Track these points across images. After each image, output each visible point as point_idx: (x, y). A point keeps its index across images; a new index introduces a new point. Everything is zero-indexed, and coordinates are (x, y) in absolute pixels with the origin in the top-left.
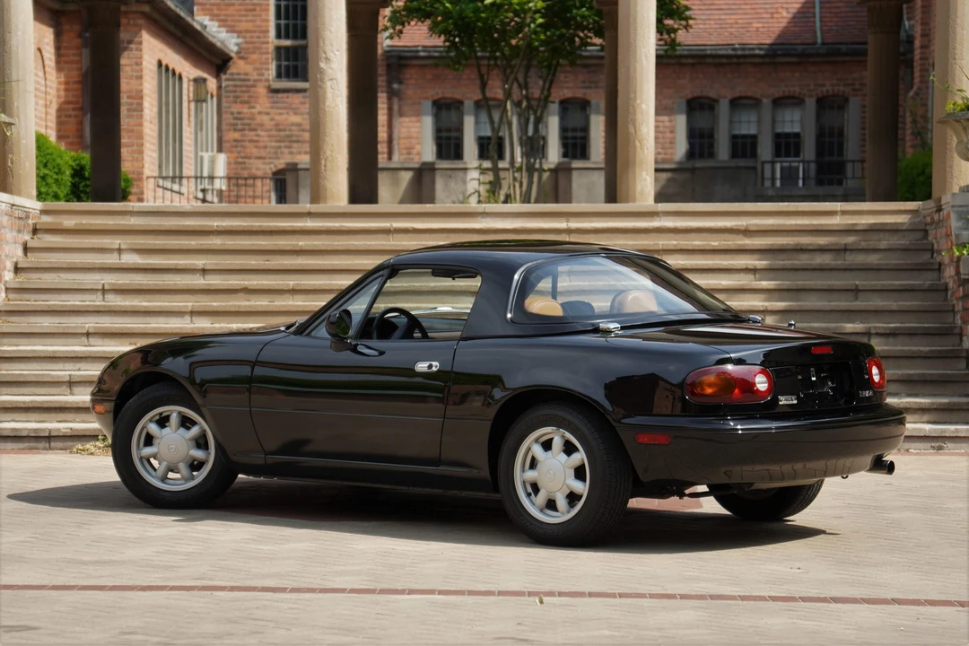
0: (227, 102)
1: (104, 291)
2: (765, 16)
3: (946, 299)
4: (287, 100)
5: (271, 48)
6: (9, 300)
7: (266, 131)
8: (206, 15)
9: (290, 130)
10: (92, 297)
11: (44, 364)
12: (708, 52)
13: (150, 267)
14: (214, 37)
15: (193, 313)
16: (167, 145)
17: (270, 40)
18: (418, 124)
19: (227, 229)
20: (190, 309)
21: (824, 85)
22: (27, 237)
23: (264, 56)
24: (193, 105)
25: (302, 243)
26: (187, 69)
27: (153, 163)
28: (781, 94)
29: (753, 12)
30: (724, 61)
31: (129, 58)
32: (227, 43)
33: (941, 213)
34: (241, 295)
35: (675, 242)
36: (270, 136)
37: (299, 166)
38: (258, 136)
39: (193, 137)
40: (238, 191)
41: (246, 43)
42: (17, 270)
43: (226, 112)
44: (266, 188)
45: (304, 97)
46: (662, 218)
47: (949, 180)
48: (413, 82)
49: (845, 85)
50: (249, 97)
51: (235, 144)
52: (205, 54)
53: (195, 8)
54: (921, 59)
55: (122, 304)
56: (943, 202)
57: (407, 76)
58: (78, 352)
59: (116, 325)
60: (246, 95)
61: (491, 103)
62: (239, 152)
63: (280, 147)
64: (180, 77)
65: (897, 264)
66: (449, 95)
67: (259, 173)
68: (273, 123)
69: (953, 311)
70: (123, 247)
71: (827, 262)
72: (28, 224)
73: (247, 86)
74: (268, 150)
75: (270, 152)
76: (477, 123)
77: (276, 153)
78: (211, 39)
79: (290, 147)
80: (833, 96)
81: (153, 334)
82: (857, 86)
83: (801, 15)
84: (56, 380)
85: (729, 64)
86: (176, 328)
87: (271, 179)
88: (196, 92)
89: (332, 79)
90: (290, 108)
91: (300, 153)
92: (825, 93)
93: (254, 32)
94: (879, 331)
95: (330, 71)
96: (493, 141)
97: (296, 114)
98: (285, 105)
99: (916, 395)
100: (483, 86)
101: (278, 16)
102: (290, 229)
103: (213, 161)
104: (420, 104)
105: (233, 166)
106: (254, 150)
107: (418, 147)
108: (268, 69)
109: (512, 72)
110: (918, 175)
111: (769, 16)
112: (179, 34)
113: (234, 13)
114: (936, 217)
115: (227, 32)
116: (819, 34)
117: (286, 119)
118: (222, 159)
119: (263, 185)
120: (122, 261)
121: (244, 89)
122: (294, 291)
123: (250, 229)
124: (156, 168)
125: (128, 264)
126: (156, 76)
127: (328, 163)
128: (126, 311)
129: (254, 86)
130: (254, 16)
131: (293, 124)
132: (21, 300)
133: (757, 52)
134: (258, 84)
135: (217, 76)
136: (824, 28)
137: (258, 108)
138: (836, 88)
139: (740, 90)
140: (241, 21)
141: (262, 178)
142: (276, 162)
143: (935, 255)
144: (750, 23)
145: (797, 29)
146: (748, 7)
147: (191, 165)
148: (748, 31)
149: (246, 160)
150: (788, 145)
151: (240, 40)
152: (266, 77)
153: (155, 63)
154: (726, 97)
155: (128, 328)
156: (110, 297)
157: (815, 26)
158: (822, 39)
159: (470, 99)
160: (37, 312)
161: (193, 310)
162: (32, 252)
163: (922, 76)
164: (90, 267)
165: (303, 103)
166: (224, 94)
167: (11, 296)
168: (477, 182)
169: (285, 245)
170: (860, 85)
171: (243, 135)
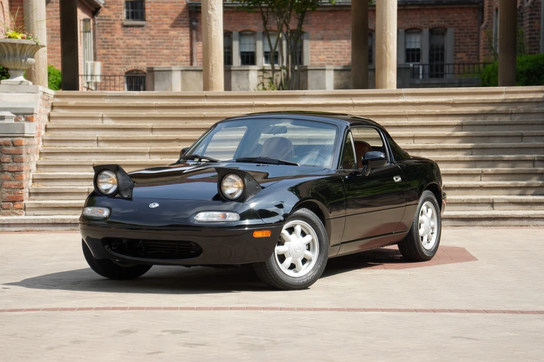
0: (99, 33)
1: (98, 141)
4: (132, 31)
5: (123, 2)
6: (44, 146)
7: (121, 49)
9: (135, 49)
10: (91, 144)
11: (71, 183)
13: (121, 127)
15: (150, 153)
19: (161, 105)
20: (149, 151)
21: (433, 22)
22: (49, 110)
23: (119, 6)
24: (82, 34)
25: (205, 112)
26: (80, 14)
28: (410, 27)
31: (51, 7)
34: (175, 143)
35: (414, 111)
36: (123, 52)
38: (116, 51)
39: (83, 52)
40: (106, 83)
42: (47, 129)
43: (98, 38)
44: (122, 81)
45: (142, 30)
46: (404, 97)
49: (445, 21)
50: (111, 29)
51: (103, 56)
52: (88, 5)
54: (489, 6)
55: (109, 148)
57: (200, 18)
59: (109, 160)
60: (110, 28)
61: (270, 33)
62: (106, 61)
63: (129, 58)
65: (543, 121)
67: (118, 73)
68: (125, 44)
70: (104, 116)
72: (49, 103)
73: (110, 23)
74: (122, 60)
75: (123, 61)
76: (264, 44)
77: (127, 61)
79: (135, 58)
80: (438, 27)
82: (452, 22)
84: (81, 191)
86: (144, 162)
87: (124, 76)
88: (85, 27)
89: (215, 20)
90: (135, 36)
91: (141, 61)
92: (434, 26)
94: (540, 159)
95: (214, 15)
96: (272, 55)
97: (138, 39)
98: (131, 34)
100: (265, 23)
102: (196, 105)
103: (93, 66)
105: (103, 69)
106: (115, 60)
108: (121, 14)
117: (132, 42)
118: (98, 65)
119: (120, 80)
120: (104, 124)
121: (108, 25)
125: (109, 125)
127: (214, 68)
128: (113, 152)
129: (114, 23)
131: (136, 45)
132: (51, 146)
134: (116, 22)
135: (93, 18)
137: (116, 36)
138: (440, 23)
141: (119, 76)
142: (127, 67)
147: (82, 68)
149: (110, 66)
150: (413, 55)
152: (120, 18)
156: (101, 144)
159: (237, 30)
160: (62, 153)
161: (151, 151)
162: (53, 119)
163: (489, 16)
164: (88, 127)
165: (142, 33)
166: (97, 28)
167: (45, 144)
168: (261, 78)
169: (196, 114)
170: (454, 21)
171: (108, 51)
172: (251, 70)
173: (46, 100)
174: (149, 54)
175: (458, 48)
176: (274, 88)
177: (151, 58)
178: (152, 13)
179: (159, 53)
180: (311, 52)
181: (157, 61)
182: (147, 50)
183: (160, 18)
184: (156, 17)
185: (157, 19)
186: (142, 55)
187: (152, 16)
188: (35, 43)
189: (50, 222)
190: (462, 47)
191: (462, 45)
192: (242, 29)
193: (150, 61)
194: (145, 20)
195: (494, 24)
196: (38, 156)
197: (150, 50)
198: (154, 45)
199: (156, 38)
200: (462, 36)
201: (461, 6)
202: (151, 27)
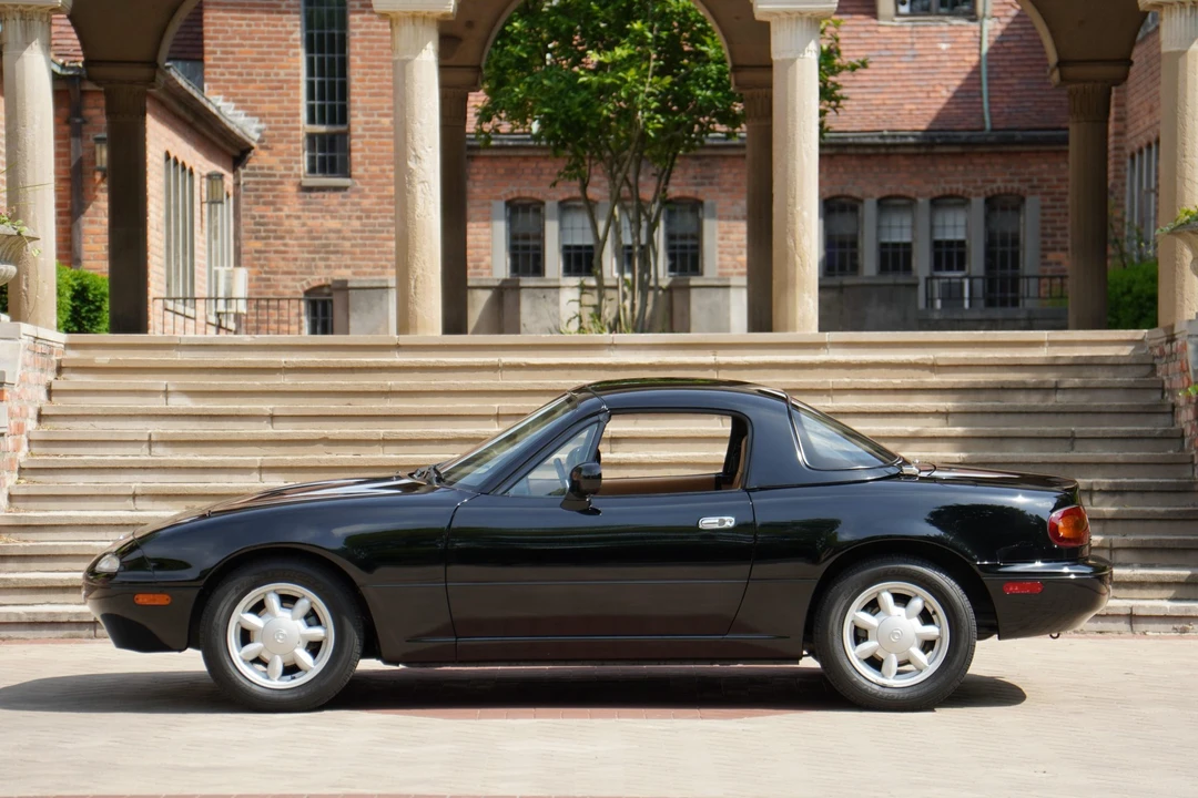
0: (247, 203)
1: (150, 443)
2: (920, 95)
3: (1182, 449)
4: (323, 201)
5: (302, 135)
6: (32, 454)
7: (296, 239)
8: (219, 94)
9: (327, 238)
10: (136, 450)
12: (850, 140)
13: (205, 413)
14: (231, 122)
15: (261, 469)
16: (177, 257)
17: (301, 126)
18: (487, 230)
19: (298, 365)
20: (258, 465)
21: (994, 181)
22: (50, 377)
23: (293, 146)
24: (206, 206)
25: (392, 382)
26: (199, 162)
27: (159, 281)
28: (941, 193)
29: (904, 90)
30: (869, 151)
32: (246, 129)
33: (1174, 344)
34: (320, 446)
35: (847, 380)
36: (300, 246)
37: (350, 285)
38: (285, 245)
39: (206, 247)
40: (258, 315)
41: (270, 129)
42: (41, 417)
43: (246, 216)
44: (296, 311)
45: (343, 197)
46: (830, 350)
47: (1178, 303)
48: (481, 177)
49: (1021, 181)
50: (275, 197)
51: (257, 255)
52: (221, 143)
53: (206, 85)
54: (1116, 149)
55: (174, 458)
56: (1176, 331)
57: (474, 171)
58: (124, 518)
59: (169, 485)
60: (271, 194)
62: (262, 266)
63: (314, 259)
64: (191, 173)
65: (1121, 406)
66: (527, 194)
67: (288, 293)
68: (305, 228)
69: (1192, 462)
70: (169, 389)
71: (1035, 404)
72: (52, 362)
73: (271, 183)
74: (299, 263)
75: (301, 266)
76: (562, 229)
77: (308, 267)
78: (228, 124)
79: (327, 259)
80: (1006, 194)
81: (214, 495)
82: (1035, 183)
83: (963, 94)
85: (877, 155)
86: (244, 488)
87: (303, 300)
88: (211, 192)
89: (423, 182)
90: (327, 211)
91: (340, 267)
92: (996, 191)
93: (280, 115)
94: (1103, 488)
95: (421, 172)
97: (333, 218)
98: (319, 207)
99: (1152, 566)
101: (311, 96)
102: (374, 365)
103: (230, 278)
104: (490, 205)
105: (254, 283)
106: (282, 263)
107: (488, 259)
108: (298, 162)
109: (620, 169)
110: (1123, 294)
111: (924, 95)
112: (190, 118)
113: (255, 91)
114: (1167, 348)
115: (246, 115)
116: (987, 118)
117: (322, 224)
118: (242, 274)
119: (290, 308)
120: (169, 406)
121: (268, 186)
122: (385, 442)
123: (326, 365)
124: (164, 287)
125: (178, 409)
126: (163, 171)
127: (419, 285)
128: (180, 468)
129: (281, 183)
130: (280, 95)
131: (330, 231)
132: (47, 455)
133: (911, 140)
134: (285, 180)
135: (234, 170)
136: (994, 110)
137: (287, 210)
138: (1009, 185)
139: (890, 187)
140: (263, 102)
141: (291, 299)
142: (309, 278)
143: (1166, 395)
144: (902, 104)
145: (959, 111)
146: (899, 84)
147: (204, 282)
148: (899, 114)
149: (272, 276)
151: (263, 126)
152: (296, 171)
153: (162, 155)
154: (871, 196)
155: (184, 488)
156: (158, 450)
157: (982, 108)
158: (992, 124)
159: (554, 199)
160: (69, 468)
161: (263, 465)
162: (58, 396)
163: (1116, 170)
164: (132, 413)
165: (343, 204)
166: (242, 192)
167: (35, 450)
168: (577, 304)
169: (371, 385)
170: (1039, 180)
171: (266, 245)
172: (564, 287)
173: (43, 354)
174: (358, 250)
175: (1049, 240)
176: (602, 328)
177: (364, 259)
178: (367, 161)
179: (380, 249)
180: (720, 246)
181: (375, 267)
182: (353, 242)
183: (383, 171)
184: (375, 169)
185: (378, 172)
186: (343, 253)
187: (367, 166)
188: (15, 233)
189: (24, 619)
190: (1059, 238)
191: (1059, 233)
192: (567, 196)
193: (360, 267)
194: (350, 176)
195: (1128, 188)
196: (16, 476)
197: (360, 241)
198: (370, 231)
199: (376, 214)
200: (1059, 214)
201: (1056, 148)
202: (363, 190)
